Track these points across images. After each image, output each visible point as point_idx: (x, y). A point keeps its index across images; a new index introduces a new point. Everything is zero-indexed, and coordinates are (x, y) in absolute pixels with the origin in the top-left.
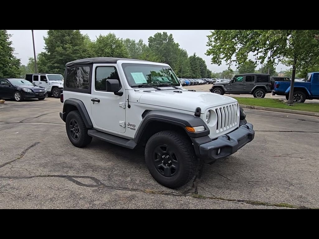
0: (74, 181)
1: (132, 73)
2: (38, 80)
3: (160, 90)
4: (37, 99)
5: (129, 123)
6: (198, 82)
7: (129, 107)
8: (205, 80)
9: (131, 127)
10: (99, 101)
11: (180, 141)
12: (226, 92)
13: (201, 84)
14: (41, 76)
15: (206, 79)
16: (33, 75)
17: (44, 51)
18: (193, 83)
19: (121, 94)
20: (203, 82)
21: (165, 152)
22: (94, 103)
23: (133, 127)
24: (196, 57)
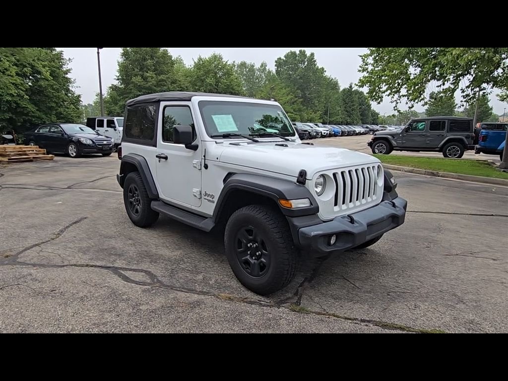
0: (120, 275)
1: (214, 117)
2: (103, 127)
3: (257, 141)
4: (101, 154)
5: (205, 192)
6: (354, 131)
7: (206, 167)
8: (367, 128)
9: (209, 198)
10: (166, 158)
11: (271, 222)
12: (395, 148)
13: (360, 134)
14: (107, 120)
15: (368, 125)
16: (97, 119)
17: (116, 83)
18: (345, 132)
19: (195, 148)
20: (362, 130)
21: (251, 237)
22: (159, 161)
23: (211, 199)
24: (353, 90)
